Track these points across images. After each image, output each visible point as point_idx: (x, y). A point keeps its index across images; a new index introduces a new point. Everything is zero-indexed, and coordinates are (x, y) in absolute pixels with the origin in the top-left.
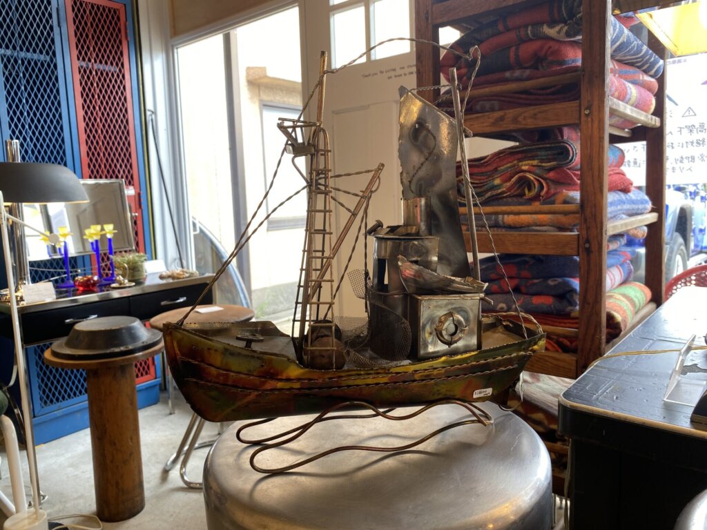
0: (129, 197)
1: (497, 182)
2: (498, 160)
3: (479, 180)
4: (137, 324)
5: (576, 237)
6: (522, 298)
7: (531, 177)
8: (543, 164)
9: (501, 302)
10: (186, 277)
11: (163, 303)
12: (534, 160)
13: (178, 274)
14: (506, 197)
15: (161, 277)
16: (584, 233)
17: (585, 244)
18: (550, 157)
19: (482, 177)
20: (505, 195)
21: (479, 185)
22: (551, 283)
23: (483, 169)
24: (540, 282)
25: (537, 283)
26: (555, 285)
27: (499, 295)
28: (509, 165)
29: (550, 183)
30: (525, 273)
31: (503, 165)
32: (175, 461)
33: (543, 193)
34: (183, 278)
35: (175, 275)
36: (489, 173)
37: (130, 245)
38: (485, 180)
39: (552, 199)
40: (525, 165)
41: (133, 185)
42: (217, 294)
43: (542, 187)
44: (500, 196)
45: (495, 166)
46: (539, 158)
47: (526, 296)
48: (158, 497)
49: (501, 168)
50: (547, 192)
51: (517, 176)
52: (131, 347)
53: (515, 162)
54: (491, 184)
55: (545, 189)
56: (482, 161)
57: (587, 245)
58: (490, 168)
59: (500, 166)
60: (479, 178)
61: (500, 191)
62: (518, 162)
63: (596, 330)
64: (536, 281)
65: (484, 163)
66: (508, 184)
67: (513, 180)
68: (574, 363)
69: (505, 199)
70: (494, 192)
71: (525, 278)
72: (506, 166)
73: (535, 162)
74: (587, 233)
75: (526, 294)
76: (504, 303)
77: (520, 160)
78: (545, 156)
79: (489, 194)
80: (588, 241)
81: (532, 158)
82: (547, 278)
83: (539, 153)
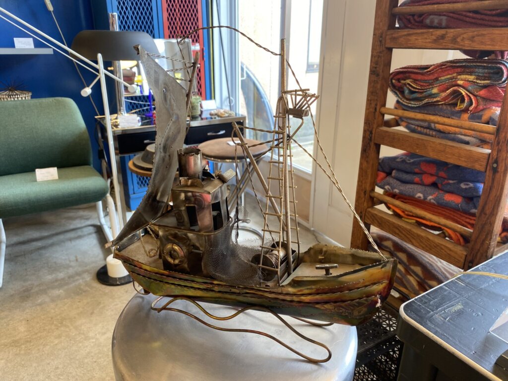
0: (194, 51)
1: (435, 91)
2: (440, 70)
3: (421, 86)
5: (487, 156)
6: (437, 193)
7: (463, 92)
8: (478, 81)
9: (419, 192)
10: (226, 117)
11: (209, 134)
12: (471, 75)
13: (221, 114)
14: (442, 104)
16: (495, 154)
17: (493, 163)
18: (486, 75)
19: (424, 84)
20: (440, 103)
21: (420, 91)
22: (463, 186)
23: (426, 78)
24: (454, 183)
25: (451, 183)
26: (466, 189)
27: (420, 186)
28: (449, 76)
29: (480, 100)
30: (442, 174)
31: (444, 76)
33: (471, 108)
34: (224, 117)
35: (219, 113)
36: (430, 81)
38: (426, 88)
39: (481, 113)
40: (462, 80)
41: (199, 42)
43: (471, 104)
44: (435, 103)
45: (436, 75)
46: (477, 74)
47: (440, 192)
49: (442, 78)
50: (476, 108)
51: (451, 89)
53: (455, 75)
54: (428, 92)
55: (474, 105)
56: (426, 71)
57: (495, 165)
58: (432, 77)
59: (441, 77)
60: (422, 84)
61: (435, 100)
62: (457, 76)
63: (486, 237)
64: (451, 182)
65: (428, 72)
66: (443, 95)
67: (447, 92)
68: (464, 257)
69: (441, 106)
70: (431, 100)
71: (442, 178)
72: (446, 77)
73: (471, 78)
74: (497, 155)
75: (442, 190)
76: (422, 193)
77: (460, 74)
78: (482, 73)
79: (426, 101)
80: (496, 162)
81: (471, 74)
82: (461, 181)
83: (477, 70)
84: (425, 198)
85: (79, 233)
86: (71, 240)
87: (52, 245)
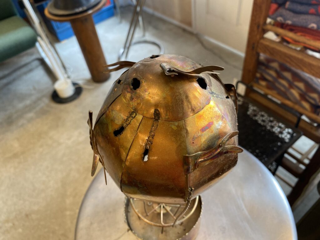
27: (314, 16)
32: (123, 53)
84: (319, 28)
85: (30, 67)
86: (25, 73)
87: (14, 80)
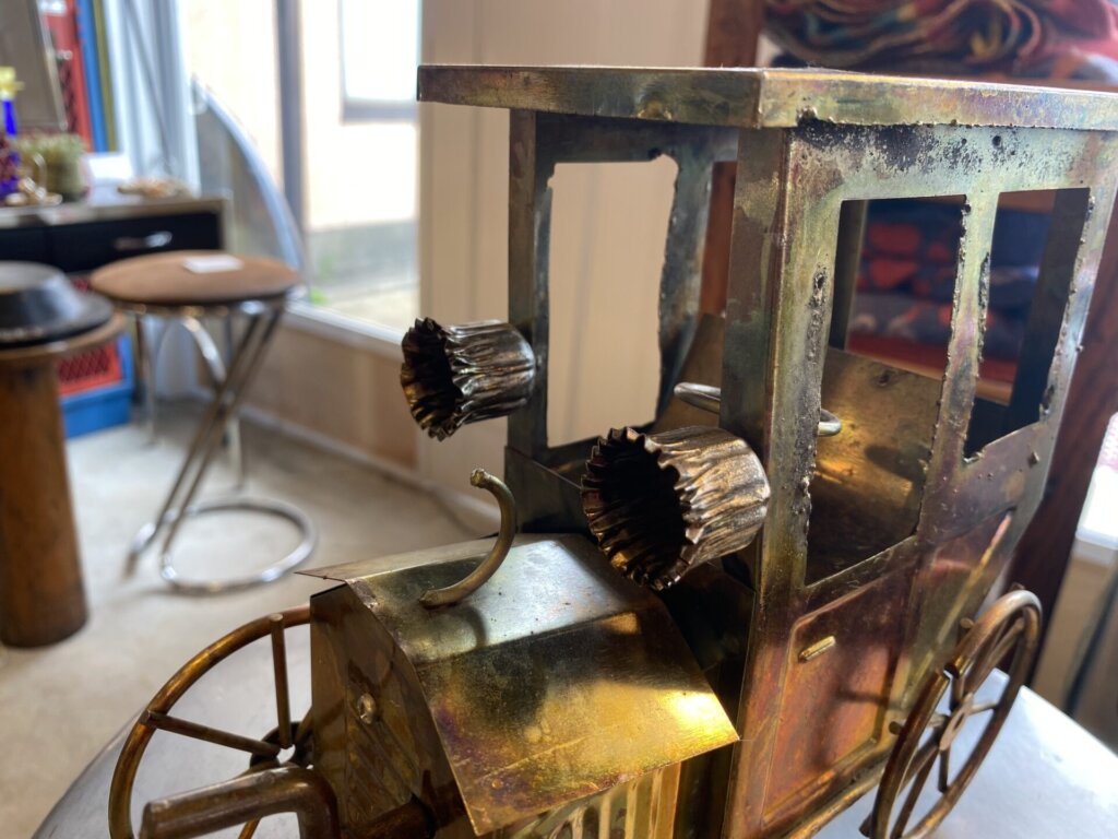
0: (52, 18)
1: (906, 12)
3: (858, 4)
4: (57, 285)
9: (863, 313)
10: (169, 199)
11: (119, 243)
13: (153, 190)
14: (917, 57)
15: (121, 191)
20: (917, 48)
30: (937, 250)
32: (151, 540)
33: (1026, 50)
34: (163, 199)
35: (148, 189)
37: (54, 116)
39: (1042, 69)
42: (233, 232)
43: (1027, 30)
44: (905, 51)
47: (926, 304)
48: (118, 606)
50: (1037, 50)
52: (39, 331)
54: (886, 19)
55: (1035, 40)
61: (910, 37)
66: (938, 21)
67: (949, 8)
70: (896, 40)
75: (928, 299)
76: (870, 315)
79: (879, 44)
84: (882, 325)
